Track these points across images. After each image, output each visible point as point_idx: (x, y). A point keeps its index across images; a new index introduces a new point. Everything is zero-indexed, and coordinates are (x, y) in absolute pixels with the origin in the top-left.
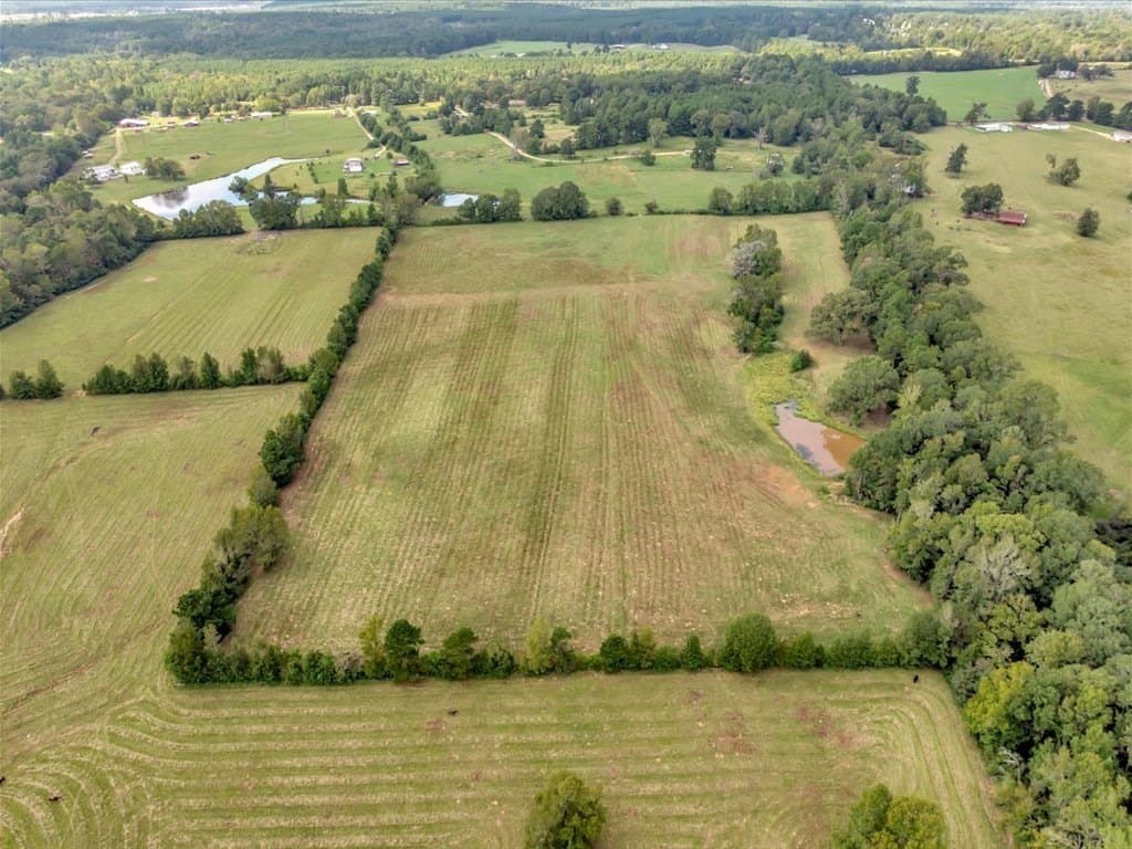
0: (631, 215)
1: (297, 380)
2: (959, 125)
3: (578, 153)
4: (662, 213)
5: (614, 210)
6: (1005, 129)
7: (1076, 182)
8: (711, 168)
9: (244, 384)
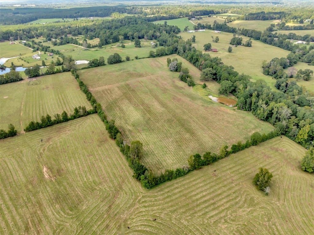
0: (132, 60)
1: (91, 114)
2: (184, 32)
3: (103, 46)
4: (140, 59)
5: (128, 59)
6: (194, 32)
7: (218, 42)
8: (140, 47)
9: (76, 118)
